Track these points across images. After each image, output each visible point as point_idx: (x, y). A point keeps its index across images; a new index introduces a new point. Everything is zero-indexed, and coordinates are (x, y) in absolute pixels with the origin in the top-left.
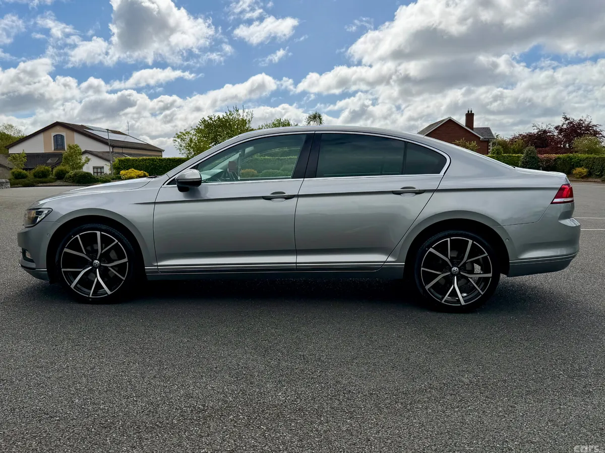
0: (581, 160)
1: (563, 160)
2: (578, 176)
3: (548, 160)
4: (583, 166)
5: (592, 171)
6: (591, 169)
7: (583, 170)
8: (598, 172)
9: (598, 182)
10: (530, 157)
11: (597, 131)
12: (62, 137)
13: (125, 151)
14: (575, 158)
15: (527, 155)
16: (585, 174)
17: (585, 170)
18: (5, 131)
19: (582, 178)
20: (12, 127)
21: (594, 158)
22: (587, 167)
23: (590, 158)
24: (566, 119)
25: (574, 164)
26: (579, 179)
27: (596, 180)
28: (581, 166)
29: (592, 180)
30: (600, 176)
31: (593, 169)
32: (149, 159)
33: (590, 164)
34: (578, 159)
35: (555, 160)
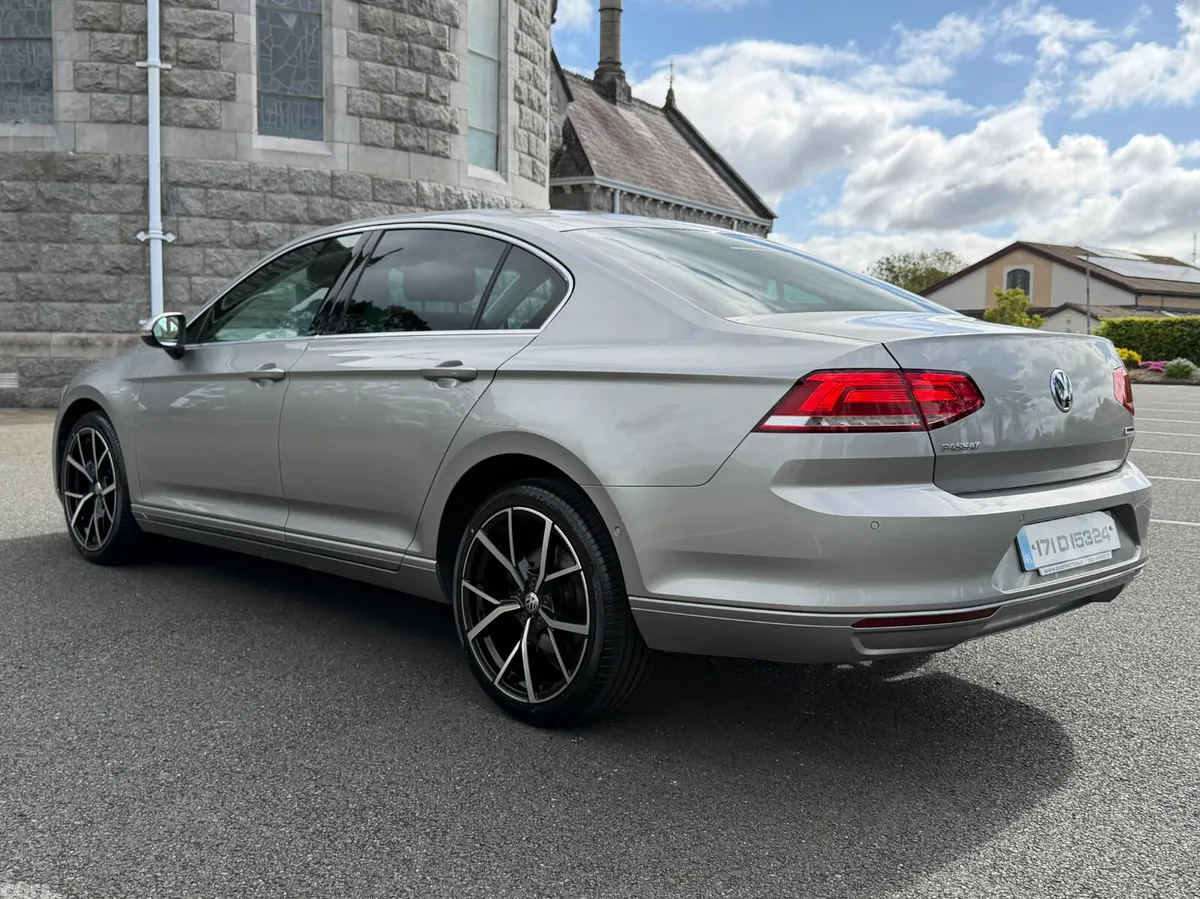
12: (1026, 274)
13: (1169, 302)
18: (938, 267)
20: (952, 257)
32: (1182, 322)
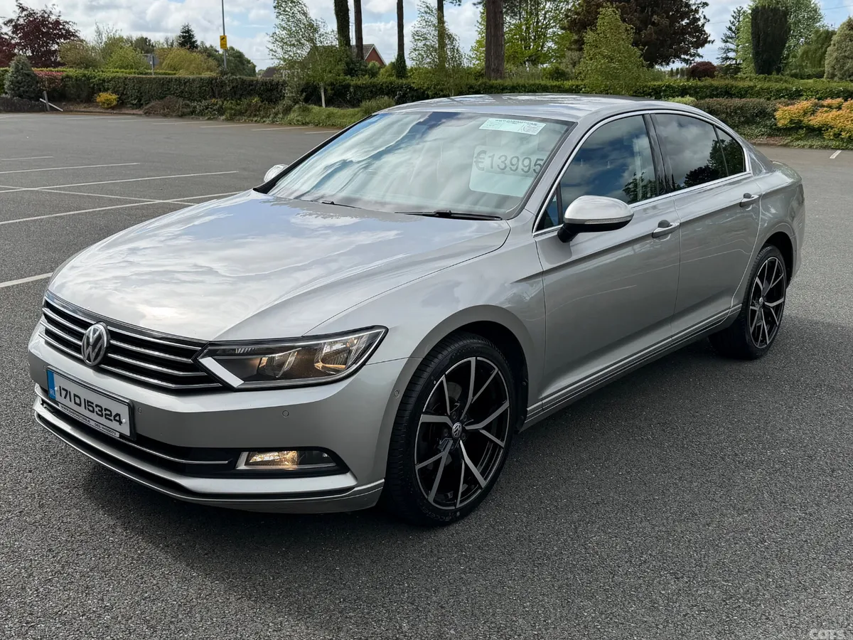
0: (104, 81)
1: (76, 80)
2: (106, 106)
3: (52, 79)
4: (108, 89)
5: (124, 97)
6: (123, 93)
7: (110, 97)
8: (135, 100)
9: (141, 115)
10: (23, 73)
11: (70, 32)
14: (95, 77)
15: (17, 70)
16: (115, 103)
17: (114, 96)
19: (113, 108)
21: (126, 79)
22: (115, 92)
23: (119, 78)
24: (23, 9)
25: (93, 87)
26: (109, 111)
27: (134, 111)
28: (106, 90)
29: (127, 112)
30: (139, 106)
31: (126, 94)
33: (119, 87)
34: (100, 80)
35: (62, 79)
